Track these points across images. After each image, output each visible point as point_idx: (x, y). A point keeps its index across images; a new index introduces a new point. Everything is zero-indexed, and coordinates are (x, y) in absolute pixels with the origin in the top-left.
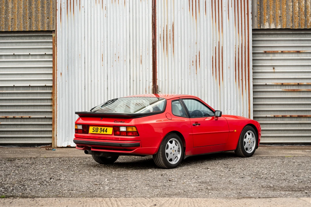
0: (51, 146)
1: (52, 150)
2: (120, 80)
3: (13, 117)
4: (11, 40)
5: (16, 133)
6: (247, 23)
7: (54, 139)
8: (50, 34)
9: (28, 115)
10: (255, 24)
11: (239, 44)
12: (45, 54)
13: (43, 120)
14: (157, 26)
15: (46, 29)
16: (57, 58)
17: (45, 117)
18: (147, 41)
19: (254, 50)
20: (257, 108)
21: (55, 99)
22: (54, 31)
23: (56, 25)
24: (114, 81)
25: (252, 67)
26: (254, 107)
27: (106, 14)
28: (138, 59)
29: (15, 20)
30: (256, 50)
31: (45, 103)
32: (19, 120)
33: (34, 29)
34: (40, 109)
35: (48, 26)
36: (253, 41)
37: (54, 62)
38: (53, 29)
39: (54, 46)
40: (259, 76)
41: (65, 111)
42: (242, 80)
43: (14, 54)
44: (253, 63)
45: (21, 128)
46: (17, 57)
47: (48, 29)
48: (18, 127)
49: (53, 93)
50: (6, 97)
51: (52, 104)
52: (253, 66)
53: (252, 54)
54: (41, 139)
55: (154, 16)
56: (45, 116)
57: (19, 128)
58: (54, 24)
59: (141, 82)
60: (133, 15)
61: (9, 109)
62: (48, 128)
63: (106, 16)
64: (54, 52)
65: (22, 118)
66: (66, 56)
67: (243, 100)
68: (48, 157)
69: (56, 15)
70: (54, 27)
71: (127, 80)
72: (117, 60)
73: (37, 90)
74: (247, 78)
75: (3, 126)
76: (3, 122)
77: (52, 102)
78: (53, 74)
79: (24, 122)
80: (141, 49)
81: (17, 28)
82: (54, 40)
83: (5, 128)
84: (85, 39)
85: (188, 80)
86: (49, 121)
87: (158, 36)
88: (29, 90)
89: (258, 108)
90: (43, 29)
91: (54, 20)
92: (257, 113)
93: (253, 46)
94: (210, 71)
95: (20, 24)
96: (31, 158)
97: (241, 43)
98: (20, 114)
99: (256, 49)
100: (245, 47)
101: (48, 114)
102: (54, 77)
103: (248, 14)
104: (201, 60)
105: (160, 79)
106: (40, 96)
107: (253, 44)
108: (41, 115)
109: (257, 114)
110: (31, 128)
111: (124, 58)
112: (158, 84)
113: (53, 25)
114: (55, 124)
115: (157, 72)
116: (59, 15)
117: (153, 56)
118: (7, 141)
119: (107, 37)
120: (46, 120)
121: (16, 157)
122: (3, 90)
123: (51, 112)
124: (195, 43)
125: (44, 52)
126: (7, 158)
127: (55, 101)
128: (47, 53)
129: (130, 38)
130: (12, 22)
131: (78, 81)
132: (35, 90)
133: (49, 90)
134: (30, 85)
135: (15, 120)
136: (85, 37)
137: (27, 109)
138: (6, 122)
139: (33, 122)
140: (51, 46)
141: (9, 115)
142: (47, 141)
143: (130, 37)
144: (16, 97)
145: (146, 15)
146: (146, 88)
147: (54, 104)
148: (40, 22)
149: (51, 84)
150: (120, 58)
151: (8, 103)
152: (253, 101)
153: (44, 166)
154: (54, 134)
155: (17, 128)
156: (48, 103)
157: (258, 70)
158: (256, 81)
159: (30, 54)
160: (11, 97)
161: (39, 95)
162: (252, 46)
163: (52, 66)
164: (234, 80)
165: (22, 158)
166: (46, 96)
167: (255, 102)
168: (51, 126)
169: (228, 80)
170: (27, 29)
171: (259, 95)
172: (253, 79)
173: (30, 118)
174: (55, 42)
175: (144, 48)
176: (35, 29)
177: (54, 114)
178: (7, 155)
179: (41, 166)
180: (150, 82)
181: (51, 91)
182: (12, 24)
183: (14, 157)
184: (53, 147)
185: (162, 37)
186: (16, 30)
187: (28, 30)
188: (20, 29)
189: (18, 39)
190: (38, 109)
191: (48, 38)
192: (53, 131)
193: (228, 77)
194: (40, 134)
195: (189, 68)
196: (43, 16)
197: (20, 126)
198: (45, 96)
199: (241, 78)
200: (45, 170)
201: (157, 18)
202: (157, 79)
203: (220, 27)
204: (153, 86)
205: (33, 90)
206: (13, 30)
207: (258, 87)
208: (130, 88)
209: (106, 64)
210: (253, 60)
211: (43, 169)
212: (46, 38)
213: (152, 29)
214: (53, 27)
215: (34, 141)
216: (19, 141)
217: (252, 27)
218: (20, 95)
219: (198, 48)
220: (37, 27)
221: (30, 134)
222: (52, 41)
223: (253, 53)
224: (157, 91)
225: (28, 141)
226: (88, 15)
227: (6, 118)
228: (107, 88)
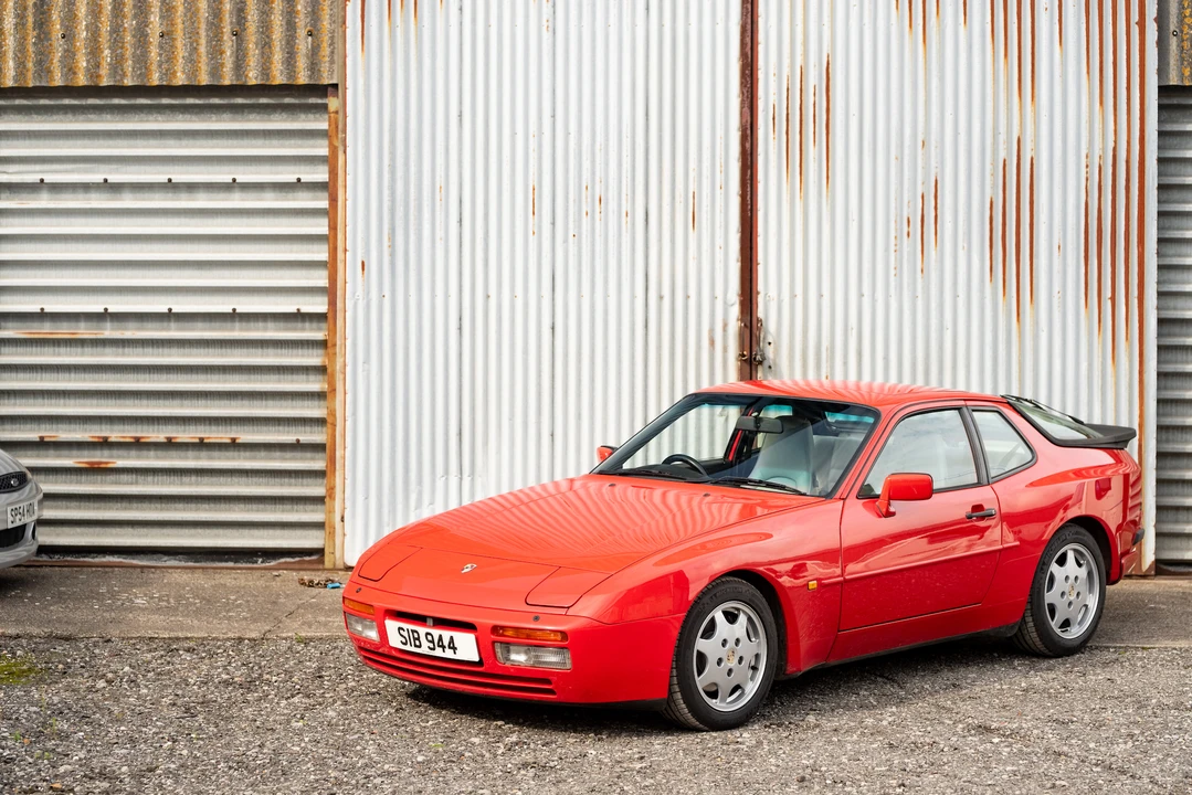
0: (322, 561)
1: (326, 586)
2: (606, 296)
3: (167, 438)
4: (156, 121)
5: (177, 505)
6: (1137, 63)
7: (332, 534)
8: (320, 101)
9: (226, 432)
10: (1168, 64)
11: (1101, 147)
12: (299, 180)
13: (289, 455)
14: (760, 72)
15: (303, 79)
16: (346, 200)
17: (298, 441)
18: (720, 132)
19: (1166, 175)
20: (1171, 415)
21: (338, 367)
22: (335, 86)
23: (341, 63)
24: (580, 296)
25: (1155, 246)
26: (1161, 411)
27: (551, 19)
28: (680, 207)
29: (176, 39)
30: (1172, 175)
31: (297, 382)
32: (190, 453)
33: (253, 77)
34: (273, 407)
35: (314, 67)
36: (1161, 134)
37: (331, 214)
38: (332, 78)
39: (334, 150)
40: (1184, 283)
41: (380, 419)
42: (1113, 299)
43: (170, 180)
44: (1159, 229)
45: (197, 484)
46: (184, 195)
47: (310, 77)
48: (186, 479)
49: (329, 344)
50: (138, 355)
51: (325, 387)
52: (1161, 241)
53: (1156, 192)
54: (278, 532)
55: (749, 27)
56: (295, 438)
57: (190, 484)
58: (335, 58)
59: (692, 302)
60: (661, 26)
61: (148, 406)
62: (307, 485)
63: (551, 29)
64: (333, 173)
65: (202, 445)
66: (386, 193)
67: (1117, 384)
68: (311, 639)
69: (344, 23)
70: (336, 72)
71: (633, 297)
72: (593, 211)
73: (265, 329)
74: (1136, 293)
75: (124, 477)
76: (123, 458)
77: (324, 381)
78: (331, 266)
79: (211, 458)
80: (693, 165)
81: (184, 72)
82: (333, 126)
83: (132, 484)
84: (461, 120)
85: (887, 296)
86: (313, 459)
87: (766, 110)
88: (232, 330)
89: (1177, 415)
90: (288, 79)
91: (335, 40)
92: (1171, 435)
93: (1162, 156)
94: (979, 260)
95: (195, 57)
96: (240, 640)
97: (1111, 145)
98: (192, 428)
99: (1172, 168)
100: (1128, 162)
101: (308, 429)
102: (333, 279)
103: (1142, 24)
104: (943, 213)
105: (773, 293)
106: (276, 355)
107: (1159, 148)
108: (279, 431)
109: (1174, 441)
110: (239, 484)
111: (624, 202)
112: (760, 313)
113: (332, 62)
114: (337, 473)
115: (757, 264)
116: (354, 24)
117: (743, 197)
118: (140, 536)
119: (553, 116)
120: (299, 454)
121: (180, 635)
122: (126, 329)
123: (321, 422)
124: (920, 144)
125: (294, 173)
126: (141, 639)
127: (339, 376)
128: (305, 178)
129: (647, 119)
130: (161, 47)
131: (433, 296)
132: (257, 330)
133: (311, 330)
134: (234, 310)
135: (173, 453)
136: (460, 116)
137: (225, 407)
138: (138, 458)
139: (245, 458)
140: (322, 147)
141: (148, 432)
142: (305, 537)
143: (647, 114)
144: (179, 355)
145: (714, 23)
146: (712, 331)
147: (335, 390)
148: (278, 49)
149: (323, 304)
150: (607, 203)
151: (145, 381)
152: (1159, 389)
153: (296, 699)
154: (331, 511)
155: (182, 484)
156: (308, 381)
157: (1180, 256)
158: (1171, 302)
159: (234, 180)
160: (158, 355)
161: (271, 351)
162: (1155, 156)
163: (324, 230)
164: (1078, 297)
165: (204, 639)
166: (303, 356)
167: (1166, 388)
168: (319, 481)
169: (1056, 301)
170: (221, 77)
171: (1182, 362)
172: (1161, 294)
173: (234, 445)
174: (337, 131)
175: (706, 164)
176: (256, 78)
177: (335, 430)
178: (142, 619)
179: (283, 703)
180: (730, 303)
181: (319, 335)
182: (160, 55)
183: (173, 635)
184: (328, 564)
185: (780, 115)
186: (180, 83)
187: (227, 82)
188: (196, 76)
189: (188, 116)
190: (266, 407)
191: (311, 116)
192: (327, 500)
193: (1057, 287)
194: (275, 511)
195: (892, 248)
196: (291, 26)
197: (194, 478)
198: (297, 356)
199: (1107, 293)
200: (300, 733)
201: (761, 37)
202: (758, 293)
203: (1026, 76)
204: (742, 320)
205: (248, 330)
206: (164, 83)
207: (1176, 329)
208: (646, 326)
209: (550, 226)
210: (1161, 214)
211: (294, 724)
212: (303, 116)
213: (742, 83)
214: (331, 72)
215: (253, 537)
216: (192, 536)
217: (1156, 77)
218: (194, 351)
219: (933, 163)
220: (265, 69)
221: (234, 511)
222: (324, 126)
223: (1161, 187)
224: (758, 344)
225: (225, 536)
226: (474, 20)
227: (138, 445)
228: (553, 328)
